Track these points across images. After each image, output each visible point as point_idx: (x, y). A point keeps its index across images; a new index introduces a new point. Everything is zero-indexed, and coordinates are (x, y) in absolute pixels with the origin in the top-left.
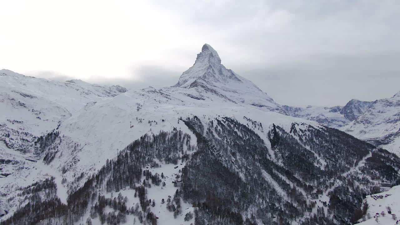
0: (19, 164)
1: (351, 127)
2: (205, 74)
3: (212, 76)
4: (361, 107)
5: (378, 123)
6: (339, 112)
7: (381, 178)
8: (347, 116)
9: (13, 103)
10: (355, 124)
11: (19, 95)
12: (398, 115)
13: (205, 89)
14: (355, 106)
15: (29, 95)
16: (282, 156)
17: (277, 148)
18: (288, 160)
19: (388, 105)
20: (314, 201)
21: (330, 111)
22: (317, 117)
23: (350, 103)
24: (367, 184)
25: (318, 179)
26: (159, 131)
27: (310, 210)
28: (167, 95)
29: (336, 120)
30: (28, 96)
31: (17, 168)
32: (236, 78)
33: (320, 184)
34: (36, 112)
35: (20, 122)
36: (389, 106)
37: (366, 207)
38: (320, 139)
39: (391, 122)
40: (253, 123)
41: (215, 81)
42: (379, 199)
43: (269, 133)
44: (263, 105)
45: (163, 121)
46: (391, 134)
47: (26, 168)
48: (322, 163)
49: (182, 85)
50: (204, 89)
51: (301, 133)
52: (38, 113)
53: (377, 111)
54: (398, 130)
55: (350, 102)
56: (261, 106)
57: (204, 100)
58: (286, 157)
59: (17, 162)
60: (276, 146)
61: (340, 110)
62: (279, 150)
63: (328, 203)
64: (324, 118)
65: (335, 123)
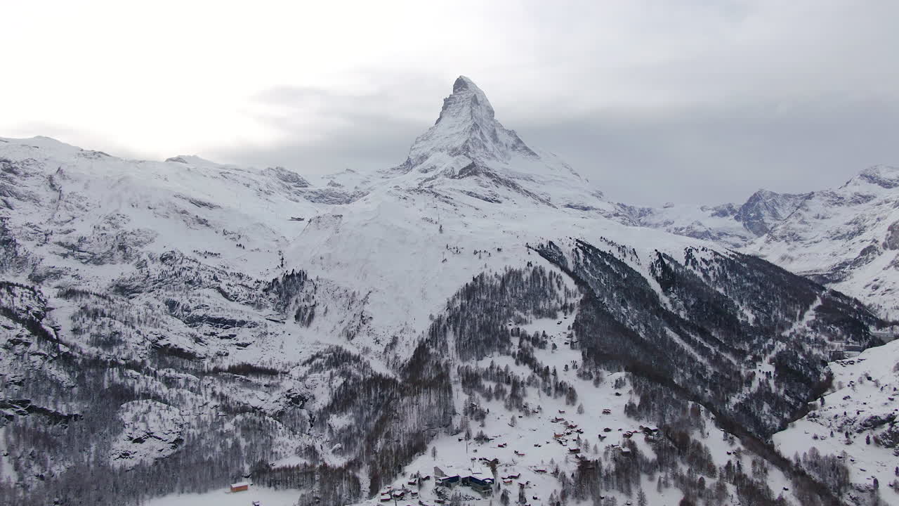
0: (258, 327)
1: (761, 248)
2: (466, 142)
3: (480, 147)
4: (778, 205)
5: (816, 240)
6: (732, 217)
7: (845, 337)
8: (749, 225)
9: (185, 219)
10: (768, 242)
11: (187, 202)
12: (855, 223)
13: (493, 181)
14: (765, 203)
15: (206, 202)
16: (685, 305)
17: (674, 292)
18: (695, 310)
19: (836, 203)
20: (752, 371)
21: (712, 215)
22: (688, 228)
23: (756, 198)
24: (823, 347)
25: (749, 340)
26: (503, 268)
27: (749, 383)
28: (446, 197)
29: (727, 234)
30: (204, 205)
31: (258, 334)
32: (526, 148)
33: (753, 347)
34: (232, 236)
35: (216, 254)
36: (836, 206)
37: (830, 376)
38: (737, 275)
39: (840, 238)
40: (619, 248)
41: (487, 158)
42: (849, 366)
43: (652, 266)
44: (588, 207)
45: (499, 250)
46: (844, 263)
47: (271, 334)
48: (748, 315)
49: (416, 165)
50: (491, 180)
51: (704, 266)
52: (237, 237)
53: (814, 214)
54: (859, 254)
55: (755, 194)
56: (585, 209)
57: (499, 202)
58: (692, 306)
59: (255, 325)
60: (671, 288)
61: (733, 212)
62: (678, 295)
63: (772, 374)
64: (702, 229)
65: (725, 240)
